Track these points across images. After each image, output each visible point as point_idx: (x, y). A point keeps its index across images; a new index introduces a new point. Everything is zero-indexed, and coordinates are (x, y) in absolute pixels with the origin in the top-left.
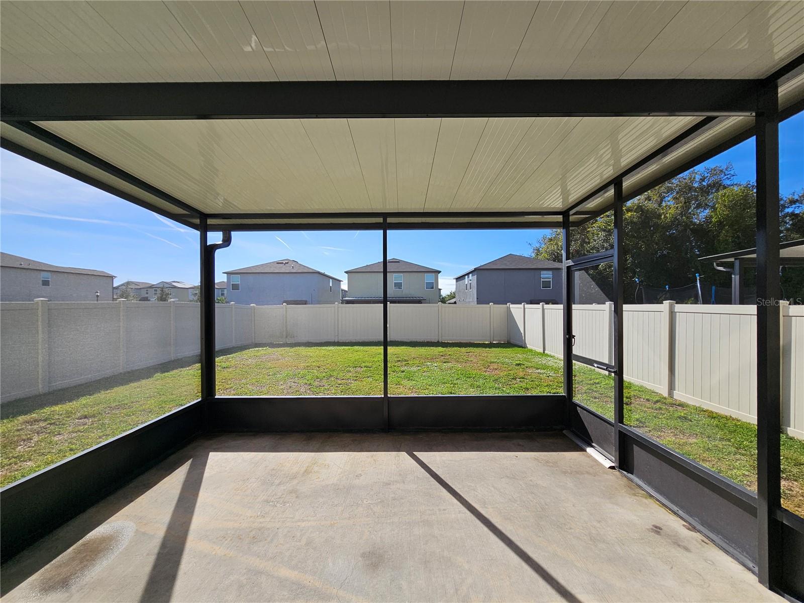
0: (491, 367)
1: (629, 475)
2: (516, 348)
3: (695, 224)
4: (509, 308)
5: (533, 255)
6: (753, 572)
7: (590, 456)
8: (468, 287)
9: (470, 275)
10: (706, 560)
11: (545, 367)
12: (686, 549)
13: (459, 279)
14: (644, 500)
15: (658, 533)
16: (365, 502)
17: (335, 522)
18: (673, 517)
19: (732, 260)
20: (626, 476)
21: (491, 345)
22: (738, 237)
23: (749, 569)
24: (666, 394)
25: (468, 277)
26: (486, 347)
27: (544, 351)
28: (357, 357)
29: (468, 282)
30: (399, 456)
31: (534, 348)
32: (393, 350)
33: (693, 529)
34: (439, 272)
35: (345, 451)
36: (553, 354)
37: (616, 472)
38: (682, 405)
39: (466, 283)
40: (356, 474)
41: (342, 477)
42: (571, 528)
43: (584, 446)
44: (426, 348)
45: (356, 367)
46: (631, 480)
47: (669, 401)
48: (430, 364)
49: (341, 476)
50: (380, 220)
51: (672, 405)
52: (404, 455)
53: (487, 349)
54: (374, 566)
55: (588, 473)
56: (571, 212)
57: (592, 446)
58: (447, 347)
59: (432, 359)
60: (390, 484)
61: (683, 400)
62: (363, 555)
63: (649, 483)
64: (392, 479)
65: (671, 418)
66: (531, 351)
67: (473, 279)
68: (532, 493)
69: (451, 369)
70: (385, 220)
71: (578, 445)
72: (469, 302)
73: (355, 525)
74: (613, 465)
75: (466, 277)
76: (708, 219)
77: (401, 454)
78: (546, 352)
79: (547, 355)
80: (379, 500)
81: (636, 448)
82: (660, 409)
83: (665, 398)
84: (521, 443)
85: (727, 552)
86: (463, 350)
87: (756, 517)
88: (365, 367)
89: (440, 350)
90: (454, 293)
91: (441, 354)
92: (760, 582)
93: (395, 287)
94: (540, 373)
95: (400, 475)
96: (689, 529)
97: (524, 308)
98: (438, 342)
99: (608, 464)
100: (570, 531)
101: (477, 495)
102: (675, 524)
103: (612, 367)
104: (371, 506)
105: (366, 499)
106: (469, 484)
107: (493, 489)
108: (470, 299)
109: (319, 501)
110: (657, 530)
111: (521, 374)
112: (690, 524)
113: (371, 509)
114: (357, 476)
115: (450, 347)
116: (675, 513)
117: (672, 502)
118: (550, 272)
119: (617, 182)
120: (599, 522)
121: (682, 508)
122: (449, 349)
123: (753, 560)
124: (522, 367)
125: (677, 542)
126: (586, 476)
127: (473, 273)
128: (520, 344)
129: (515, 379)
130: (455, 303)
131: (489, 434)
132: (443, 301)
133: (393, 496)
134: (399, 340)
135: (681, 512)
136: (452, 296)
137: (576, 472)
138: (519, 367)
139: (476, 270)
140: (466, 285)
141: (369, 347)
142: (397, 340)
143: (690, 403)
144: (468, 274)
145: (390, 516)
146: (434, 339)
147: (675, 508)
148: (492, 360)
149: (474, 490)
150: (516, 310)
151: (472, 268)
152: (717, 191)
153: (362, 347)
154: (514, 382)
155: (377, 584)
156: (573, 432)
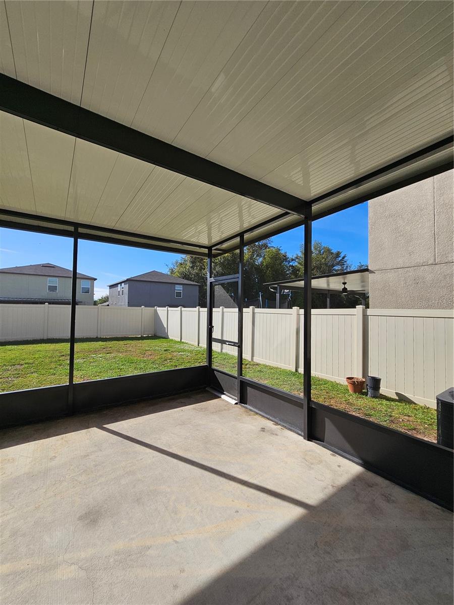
0: (147, 354)
1: (245, 405)
2: (162, 340)
3: (256, 265)
4: (156, 311)
5: (169, 273)
6: (301, 435)
7: (224, 400)
8: (121, 293)
9: (123, 284)
10: (284, 437)
11: (184, 351)
12: (276, 435)
13: (111, 287)
14: (255, 417)
15: (264, 431)
16: (67, 477)
17: (39, 504)
18: (268, 421)
19: (276, 286)
20: (243, 407)
21: (142, 338)
22: (274, 274)
23: (300, 435)
24: (250, 360)
25: (121, 285)
26: (139, 340)
27: (181, 340)
28: (13, 356)
29: (120, 289)
30: (89, 432)
31: (174, 338)
32: (54, 347)
33: (277, 424)
34: (95, 279)
35: (29, 442)
36: (187, 342)
37: (238, 406)
38: (257, 364)
39: (119, 290)
40: (49, 458)
41: (35, 464)
42: (224, 443)
43: (219, 395)
44: (87, 343)
45: (14, 365)
46: (246, 408)
47: (252, 363)
48: (95, 355)
49: (33, 463)
50: (71, 229)
51: (254, 365)
52: (95, 430)
53: (141, 341)
54: (94, 522)
55: (225, 410)
56: (213, 249)
57: (224, 394)
58: (106, 341)
59: (96, 351)
60: (88, 456)
61: (258, 362)
62: (80, 518)
63: (256, 407)
64: (89, 451)
65: (255, 372)
66: (172, 340)
67: (126, 287)
68: (197, 430)
69: (114, 358)
70: (76, 229)
71: (216, 395)
72: (121, 305)
73: (64, 499)
74: (237, 402)
75: (119, 285)
76: (262, 263)
77: (92, 430)
78: (182, 340)
79: (183, 343)
80: (82, 471)
81: (249, 389)
82: (249, 368)
83: (250, 362)
84: (182, 401)
85: (291, 430)
86: (121, 342)
87: (303, 408)
88: (26, 364)
89: (101, 344)
90: (108, 298)
91: (103, 347)
92: (304, 439)
93: (49, 289)
94: (182, 355)
95: (96, 445)
96: (275, 425)
97: (168, 310)
98: (97, 337)
99: (234, 402)
100: (224, 445)
101: (163, 442)
102: (269, 424)
103: (237, 343)
104: (75, 478)
105: (68, 474)
106: (155, 436)
107: (172, 435)
108: (122, 303)
109: (13, 494)
110: (263, 429)
111: (170, 356)
112: (275, 422)
113: (76, 480)
114: (51, 459)
115: (109, 341)
116: (269, 419)
117: (266, 413)
118: (182, 286)
119: (241, 235)
120: (237, 435)
121: (271, 415)
122: (109, 343)
123: (301, 430)
124: (169, 351)
125: (273, 433)
126: (224, 411)
127: (126, 282)
128: (163, 336)
129: (166, 360)
130: (108, 305)
131: (160, 400)
132: (95, 303)
133: (94, 463)
134: (58, 338)
135: (271, 418)
136: (105, 300)
137: (218, 411)
138: (167, 352)
139: (128, 280)
140: (119, 291)
141: (25, 346)
142: (55, 338)
143: (261, 363)
144: (121, 283)
145: (96, 479)
146: (93, 335)
147: (268, 417)
148: (147, 349)
149: (160, 439)
150: (162, 311)
151: (125, 279)
152: (266, 248)
153: (16, 346)
154: (166, 362)
155: (101, 533)
156: (212, 388)
